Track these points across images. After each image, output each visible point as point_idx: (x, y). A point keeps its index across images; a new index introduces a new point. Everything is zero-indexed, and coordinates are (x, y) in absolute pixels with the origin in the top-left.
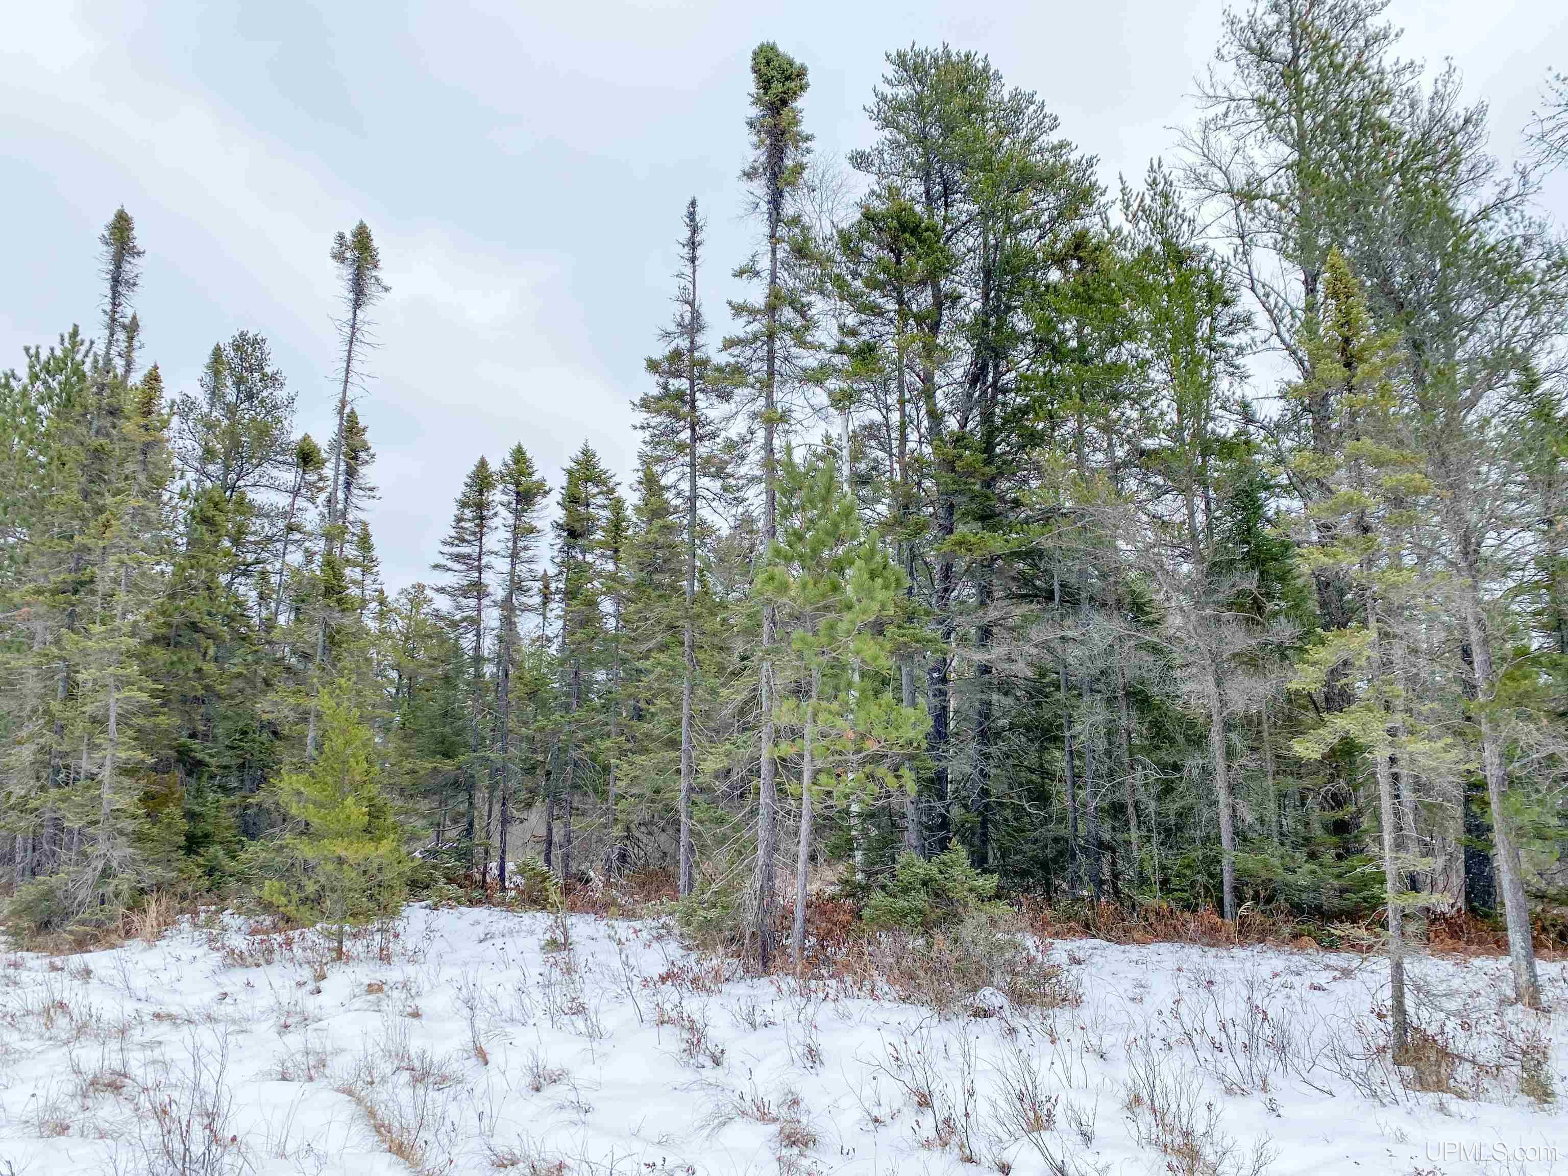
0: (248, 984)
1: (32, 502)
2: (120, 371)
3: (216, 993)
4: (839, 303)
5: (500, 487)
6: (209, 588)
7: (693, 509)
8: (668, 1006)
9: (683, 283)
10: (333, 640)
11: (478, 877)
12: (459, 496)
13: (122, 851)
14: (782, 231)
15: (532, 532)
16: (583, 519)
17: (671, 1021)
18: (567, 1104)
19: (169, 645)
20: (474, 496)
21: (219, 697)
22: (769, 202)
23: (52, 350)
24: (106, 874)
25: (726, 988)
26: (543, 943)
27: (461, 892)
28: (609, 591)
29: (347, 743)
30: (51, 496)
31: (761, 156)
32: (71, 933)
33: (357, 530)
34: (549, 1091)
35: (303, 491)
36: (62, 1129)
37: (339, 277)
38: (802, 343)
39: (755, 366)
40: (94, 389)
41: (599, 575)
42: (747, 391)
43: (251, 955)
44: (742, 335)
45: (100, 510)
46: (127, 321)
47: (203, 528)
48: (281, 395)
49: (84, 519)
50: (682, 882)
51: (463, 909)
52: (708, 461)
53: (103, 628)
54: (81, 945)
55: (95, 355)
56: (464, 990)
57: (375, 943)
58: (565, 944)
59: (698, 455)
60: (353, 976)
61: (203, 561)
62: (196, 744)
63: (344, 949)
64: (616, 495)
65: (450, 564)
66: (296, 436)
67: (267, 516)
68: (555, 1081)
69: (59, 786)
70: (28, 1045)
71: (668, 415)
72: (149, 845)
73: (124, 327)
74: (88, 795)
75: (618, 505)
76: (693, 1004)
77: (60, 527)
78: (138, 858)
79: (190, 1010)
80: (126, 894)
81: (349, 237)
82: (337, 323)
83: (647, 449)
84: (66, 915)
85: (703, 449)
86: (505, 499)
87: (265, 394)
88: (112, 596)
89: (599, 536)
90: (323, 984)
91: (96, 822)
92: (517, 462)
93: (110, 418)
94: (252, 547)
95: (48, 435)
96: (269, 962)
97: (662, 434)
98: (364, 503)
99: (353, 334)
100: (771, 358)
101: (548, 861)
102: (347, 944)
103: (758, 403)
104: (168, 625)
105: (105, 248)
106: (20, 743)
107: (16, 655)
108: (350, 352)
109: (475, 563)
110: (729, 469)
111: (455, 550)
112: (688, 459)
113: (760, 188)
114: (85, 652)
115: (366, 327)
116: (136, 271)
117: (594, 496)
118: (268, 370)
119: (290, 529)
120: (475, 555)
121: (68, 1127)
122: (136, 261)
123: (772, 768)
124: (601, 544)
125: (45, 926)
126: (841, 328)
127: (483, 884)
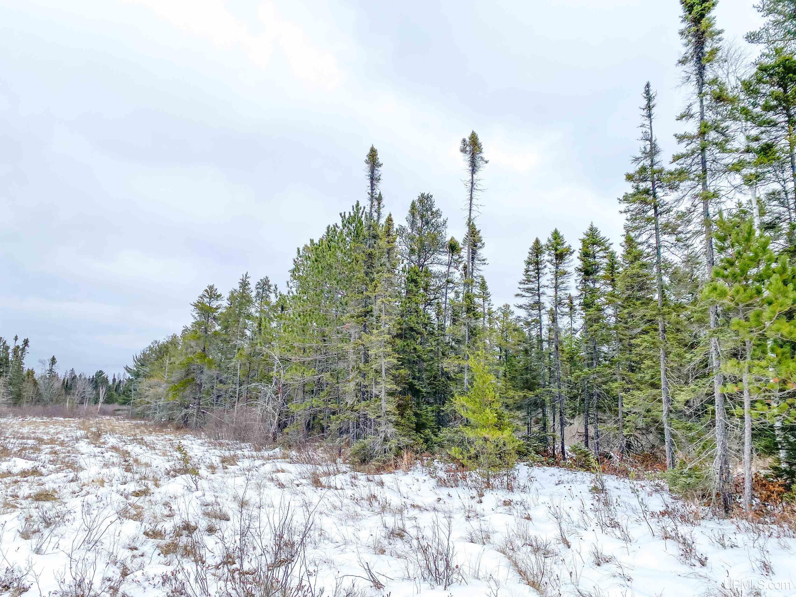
0: (449, 495)
1: (346, 279)
2: (376, 218)
3: (436, 498)
4: (744, 124)
5: (547, 252)
6: (417, 312)
7: (658, 254)
8: (669, 529)
9: (644, 129)
10: (473, 332)
11: (551, 452)
12: (526, 259)
13: (391, 430)
14: (706, 89)
15: (565, 274)
16: (593, 265)
17: (672, 538)
18: (617, 574)
19: (402, 338)
20: (534, 259)
21: (424, 361)
22: (697, 74)
23: (350, 213)
24: (386, 440)
25: (703, 523)
26: (590, 488)
27: (543, 459)
28: (610, 303)
29: (484, 382)
30: (354, 276)
31: (690, 49)
32: (374, 465)
33: (479, 280)
34: (605, 566)
35: (452, 264)
36: (383, 552)
37: (465, 160)
38: (724, 150)
39: (694, 168)
40: (367, 228)
41: (603, 294)
42: (689, 183)
43: (449, 482)
44: (684, 151)
45: (372, 280)
46: (377, 196)
47: (412, 285)
48: (441, 220)
49: (367, 285)
50: (668, 461)
51: (545, 467)
52: (667, 225)
53: (377, 331)
54: (379, 470)
55: (366, 213)
56: (552, 509)
57: (505, 481)
58: (602, 490)
59: (659, 222)
60: (496, 496)
61: (414, 299)
62: (416, 382)
63: (490, 483)
64: (610, 250)
65: (524, 293)
66: (448, 239)
67: (437, 277)
68: (607, 562)
69: (364, 400)
70: (363, 513)
71: (641, 203)
72: (401, 427)
73: (376, 199)
74: (376, 404)
75: (612, 256)
76: (684, 530)
77: (358, 288)
78: (398, 433)
79: (426, 504)
80: (394, 449)
81: (467, 140)
82: (465, 182)
83: (629, 223)
84: (372, 458)
85: (662, 219)
86: (550, 258)
87: (433, 221)
88: (380, 317)
89: (602, 273)
90: (483, 499)
91: (380, 417)
92: (555, 239)
93: (374, 240)
94: (432, 292)
95: (350, 250)
96: (457, 486)
97: (637, 214)
98: (482, 267)
99: (472, 186)
100: (704, 162)
101: (587, 445)
102: (492, 480)
103: (697, 189)
104: (401, 329)
105: (367, 165)
106: (349, 382)
107: (345, 344)
108: (471, 195)
109: (537, 292)
110: (680, 229)
111: (526, 286)
112: (654, 225)
113: (691, 67)
114: (371, 342)
115: (478, 182)
116: (380, 173)
117: (598, 252)
118: (434, 210)
119: (448, 282)
120: (536, 288)
121: (385, 551)
122: (379, 169)
123: (722, 399)
124: (604, 277)
125: (364, 461)
126: (748, 137)
127: (554, 456)
